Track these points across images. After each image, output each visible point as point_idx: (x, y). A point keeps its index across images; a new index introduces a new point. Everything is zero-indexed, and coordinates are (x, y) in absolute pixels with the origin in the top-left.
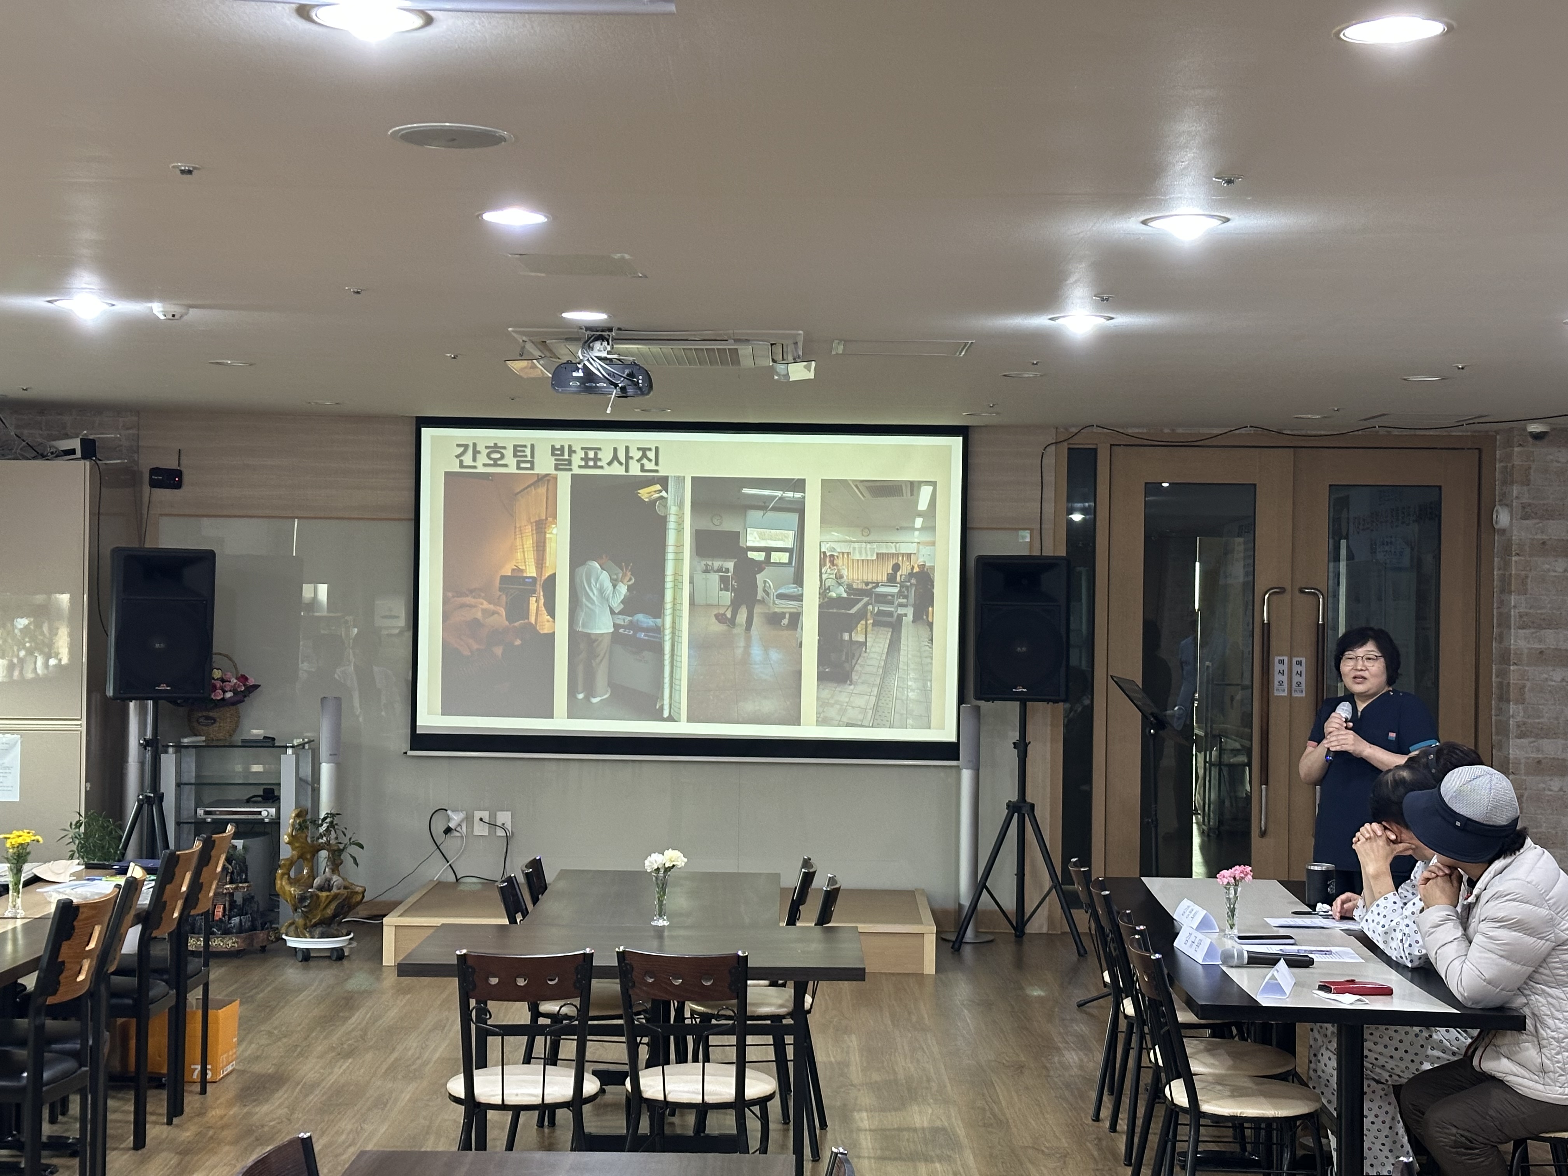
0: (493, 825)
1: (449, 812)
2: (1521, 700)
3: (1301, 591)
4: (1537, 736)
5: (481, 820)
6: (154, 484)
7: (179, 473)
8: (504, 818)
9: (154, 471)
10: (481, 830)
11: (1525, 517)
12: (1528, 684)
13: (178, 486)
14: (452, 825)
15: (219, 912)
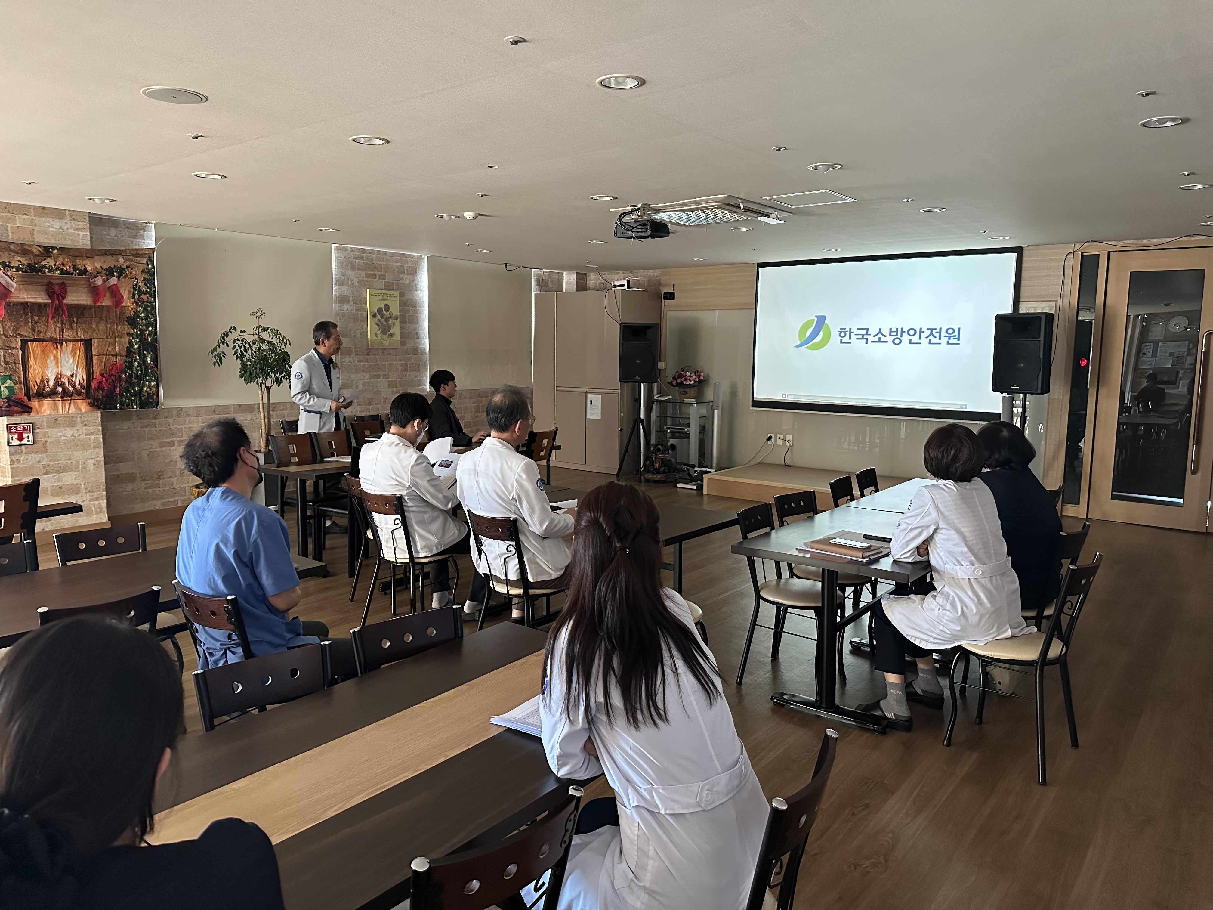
0: (784, 440)
5: (779, 438)
6: (665, 298)
7: (673, 294)
8: (789, 437)
9: (665, 293)
10: (780, 442)
13: (673, 299)
15: (657, 465)
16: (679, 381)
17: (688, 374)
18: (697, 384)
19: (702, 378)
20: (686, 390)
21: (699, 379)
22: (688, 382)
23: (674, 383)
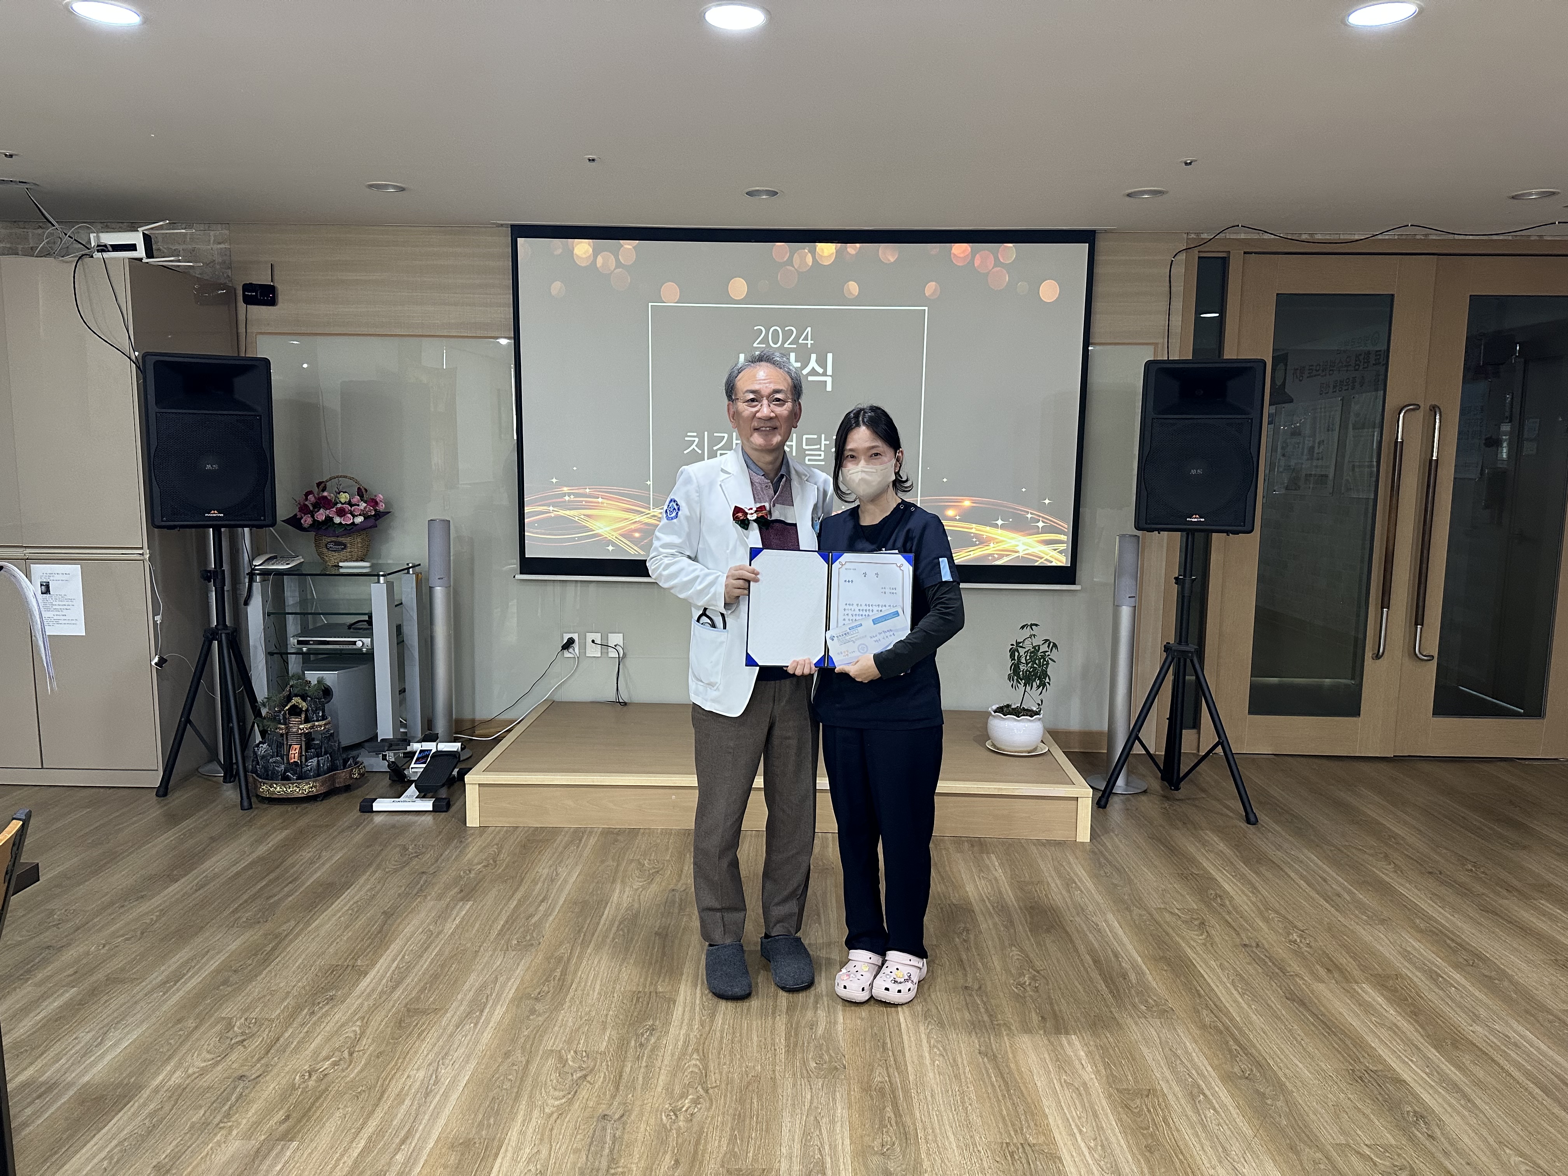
0: (605, 646)
5: (593, 642)
6: (249, 300)
7: (273, 290)
8: (615, 639)
9: (247, 287)
10: (594, 651)
13: (273, 303)
15: (294, 754)
16: (321, 515)
17: (344, 497)
18: (371, 522)
19: (382, 507)
20: (340, 539)
21: (376, 510)
22: (348, 520)
23: (307, 521)
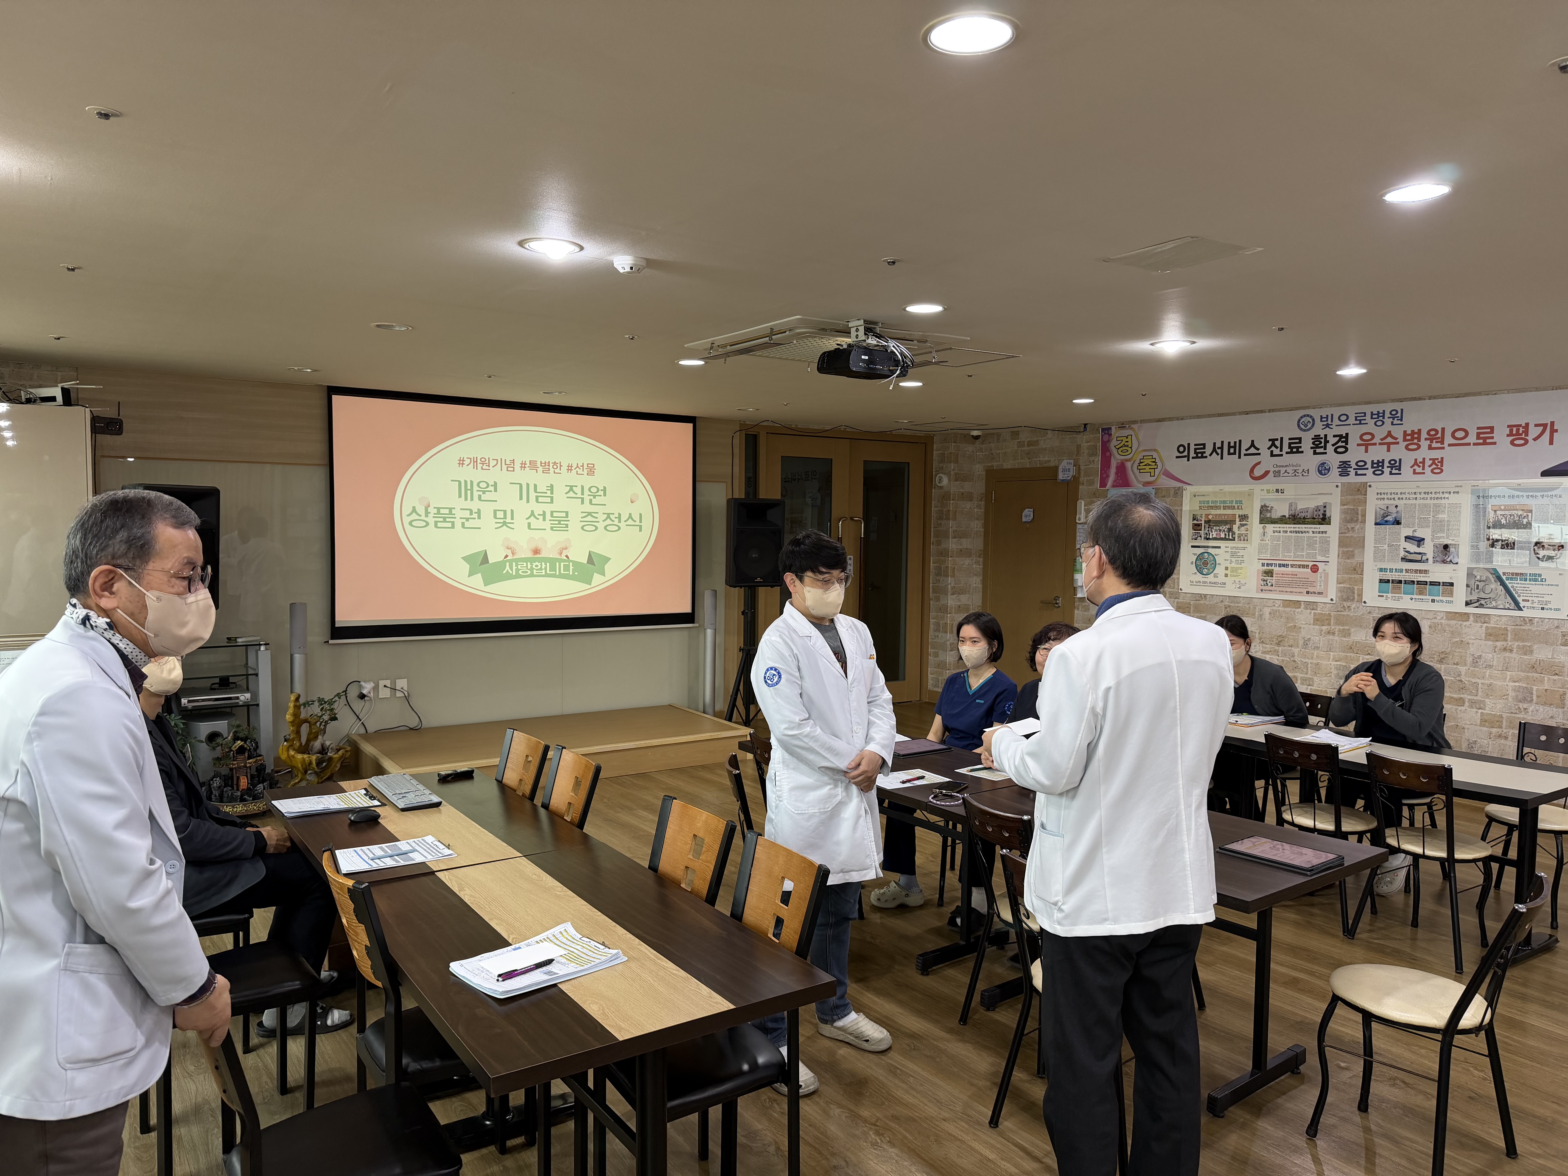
0: (394, 689)
1: (362, 683)
2: (953, 576)
3: (852, 519)
4: (959, 594)
5: (385, 686)
6: (95, 430)
7: (120, 422)
8: (402, 683)
9: (95, 419)
10: (384, 693)
11: (956, 480)
12: (956, 567)
13: (120, 432)
14: (365, 692)
15: (243, 783)
